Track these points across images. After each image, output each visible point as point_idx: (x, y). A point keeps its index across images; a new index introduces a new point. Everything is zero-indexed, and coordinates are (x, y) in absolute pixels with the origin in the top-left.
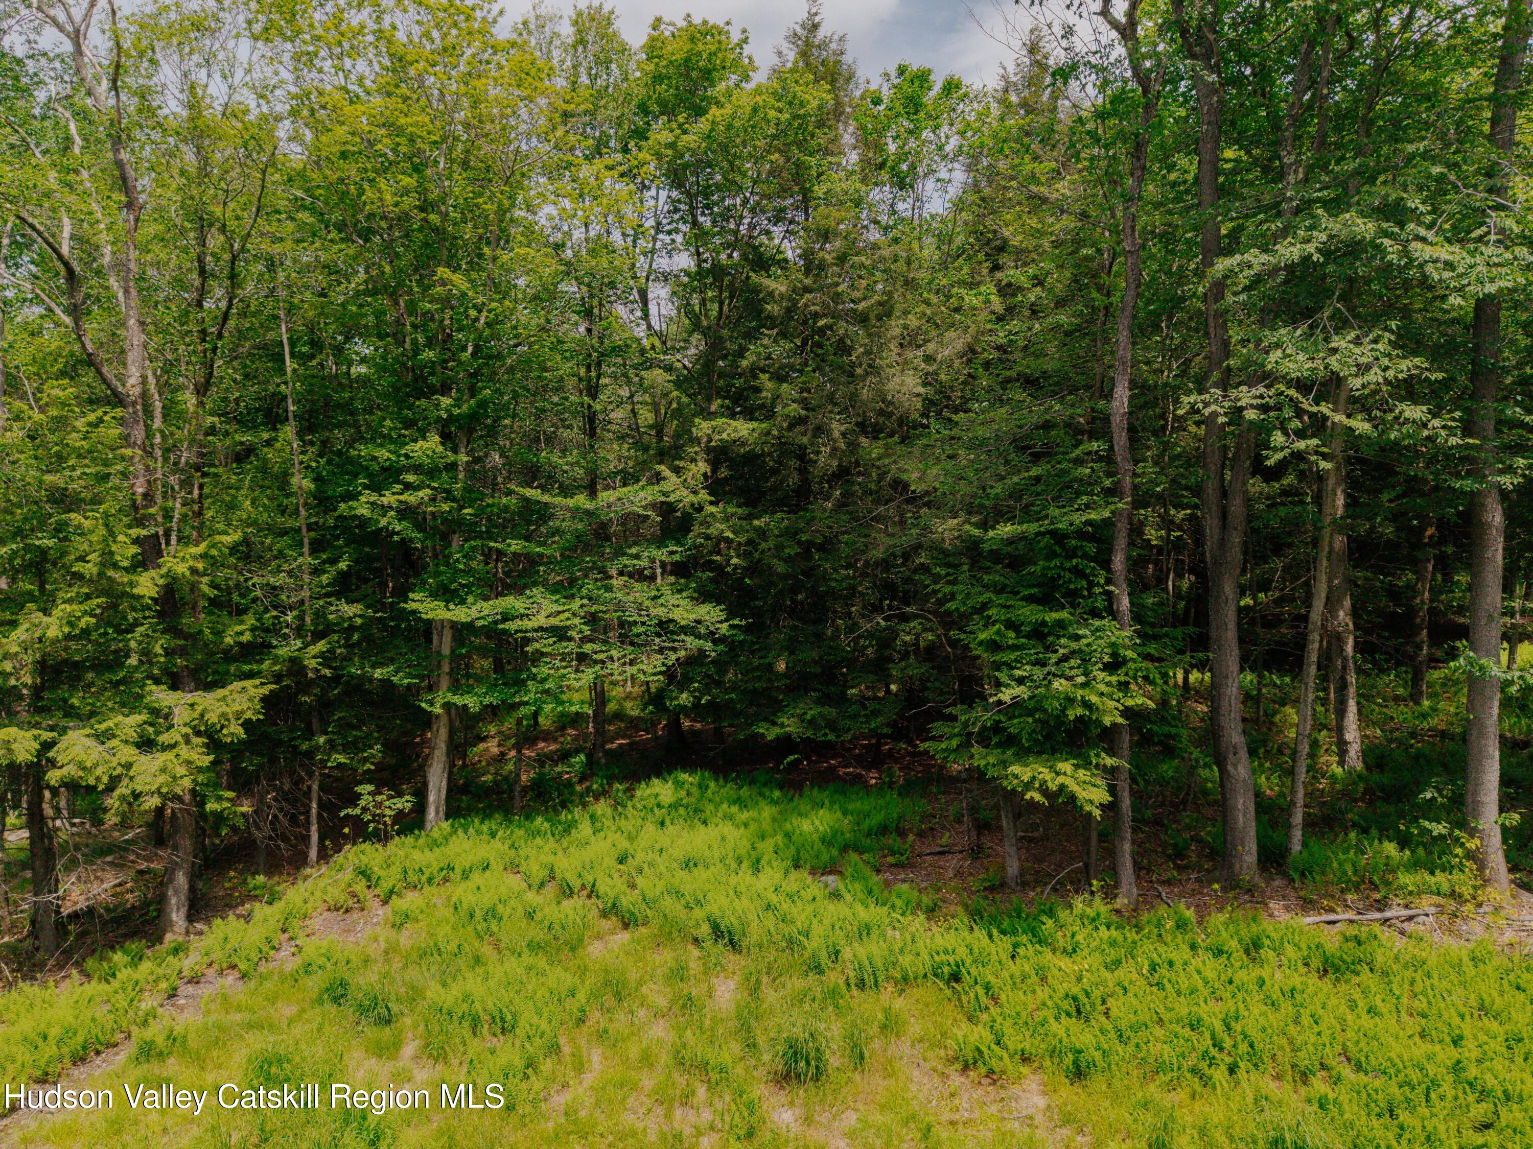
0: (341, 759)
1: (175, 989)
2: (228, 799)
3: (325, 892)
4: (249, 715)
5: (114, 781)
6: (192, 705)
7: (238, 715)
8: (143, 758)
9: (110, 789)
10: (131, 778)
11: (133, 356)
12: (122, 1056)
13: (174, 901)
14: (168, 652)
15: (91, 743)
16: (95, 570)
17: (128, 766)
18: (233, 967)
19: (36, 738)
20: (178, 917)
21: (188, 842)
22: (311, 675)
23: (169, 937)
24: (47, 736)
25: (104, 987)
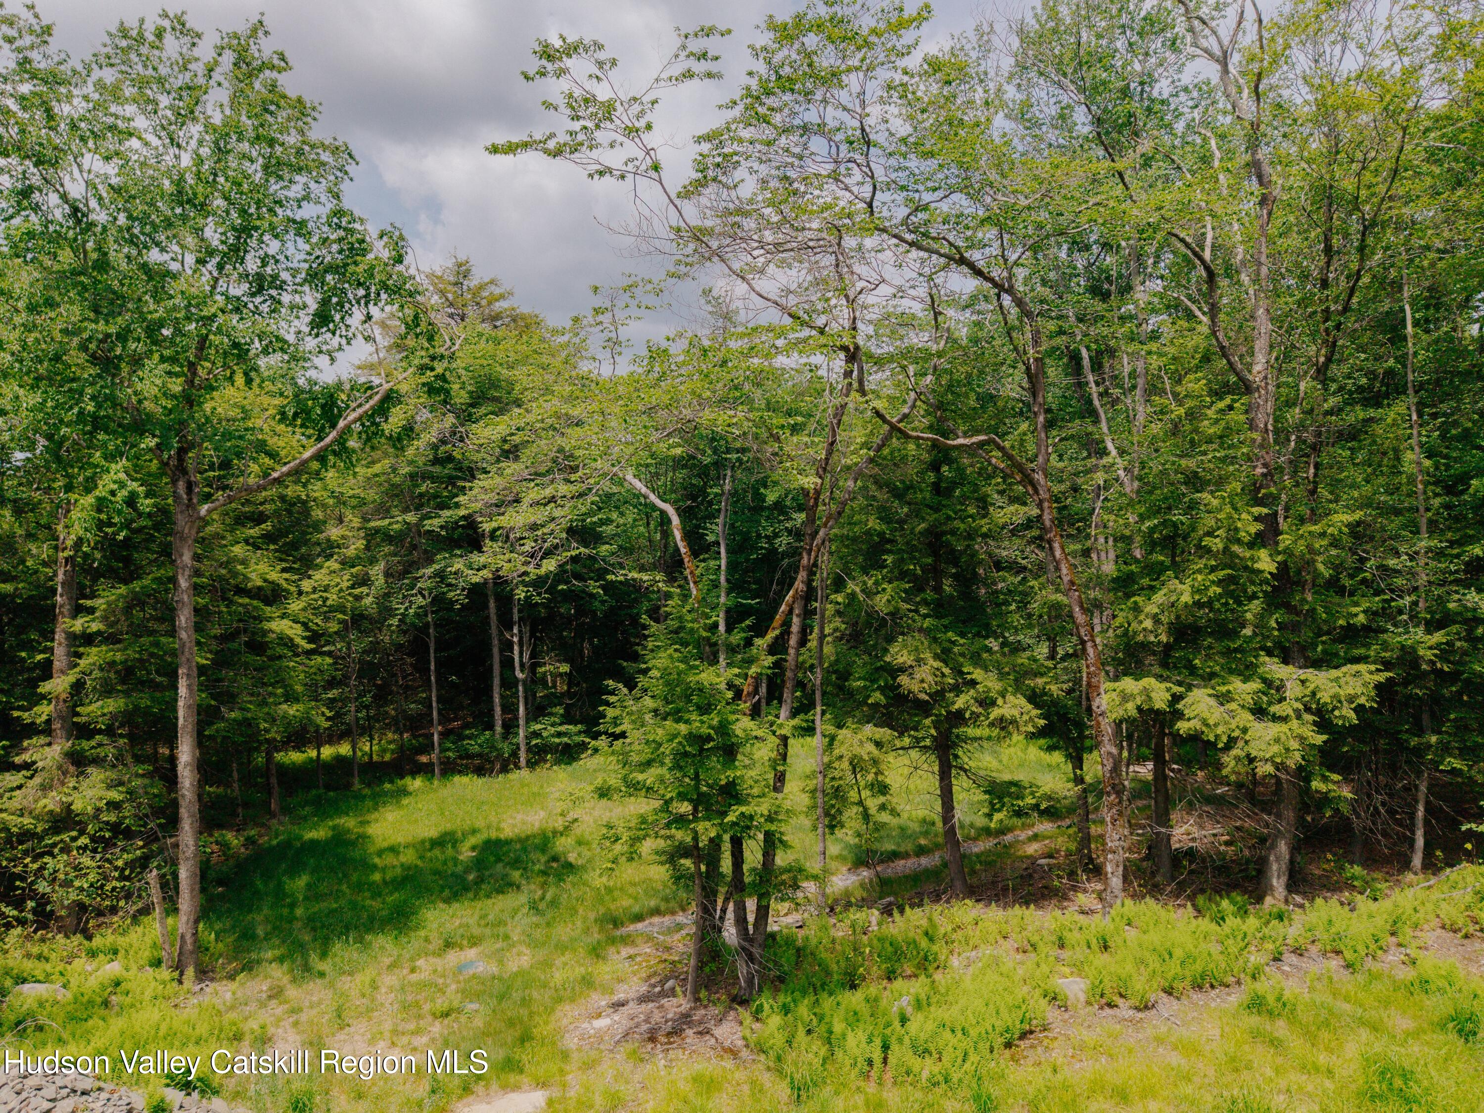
0: (1457, 764)
1: (1281, 954)
2: (1334, 783)
3: (1437, 905)
4: (1362, 700)
5: (1231, 742)
6: (1303, 682)
7: (1351, 699)
8: (1256, 724)
9: (1228, 747)
10: (1246, 742)
11: (1261, 345)
12: (1235, 998)
13: (1275, 867)
14: (1281, 626)
15: (1212, 702)
16: (1221, 546)
17: (1245, 730)
18: (1338, 952)
19: (1168, 690)
20: (1278, 883)
21: (1291, 814)
22: (1424, 667)
23: (1268, 900)
24: (1177, 689)
25: (1214, 926)
